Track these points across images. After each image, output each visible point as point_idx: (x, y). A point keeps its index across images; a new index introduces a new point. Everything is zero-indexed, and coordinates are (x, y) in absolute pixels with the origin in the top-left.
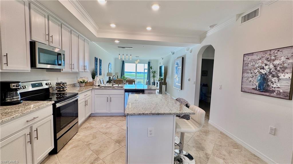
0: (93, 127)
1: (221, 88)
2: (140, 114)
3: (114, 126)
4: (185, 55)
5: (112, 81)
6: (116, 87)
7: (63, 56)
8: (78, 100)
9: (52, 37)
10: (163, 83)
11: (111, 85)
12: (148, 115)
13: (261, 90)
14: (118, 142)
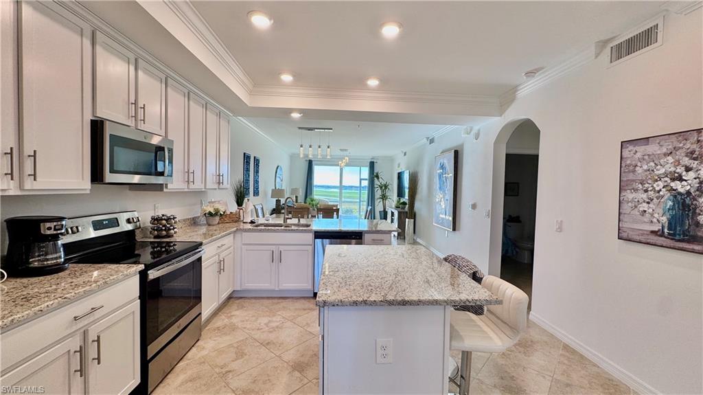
0: (238, 328)
1: (560, 229)
2: (355, 303)
3: (289, 324)
4: (462, 145)
5: (283, 208)
6: (294, 225)
7: (169, 153)
8: (203, 260)
9: (144, 108)
10: (407, 212)
11: (281, 221)
12: (376, 305)
13: (677, 237)
14: (299, 367)
